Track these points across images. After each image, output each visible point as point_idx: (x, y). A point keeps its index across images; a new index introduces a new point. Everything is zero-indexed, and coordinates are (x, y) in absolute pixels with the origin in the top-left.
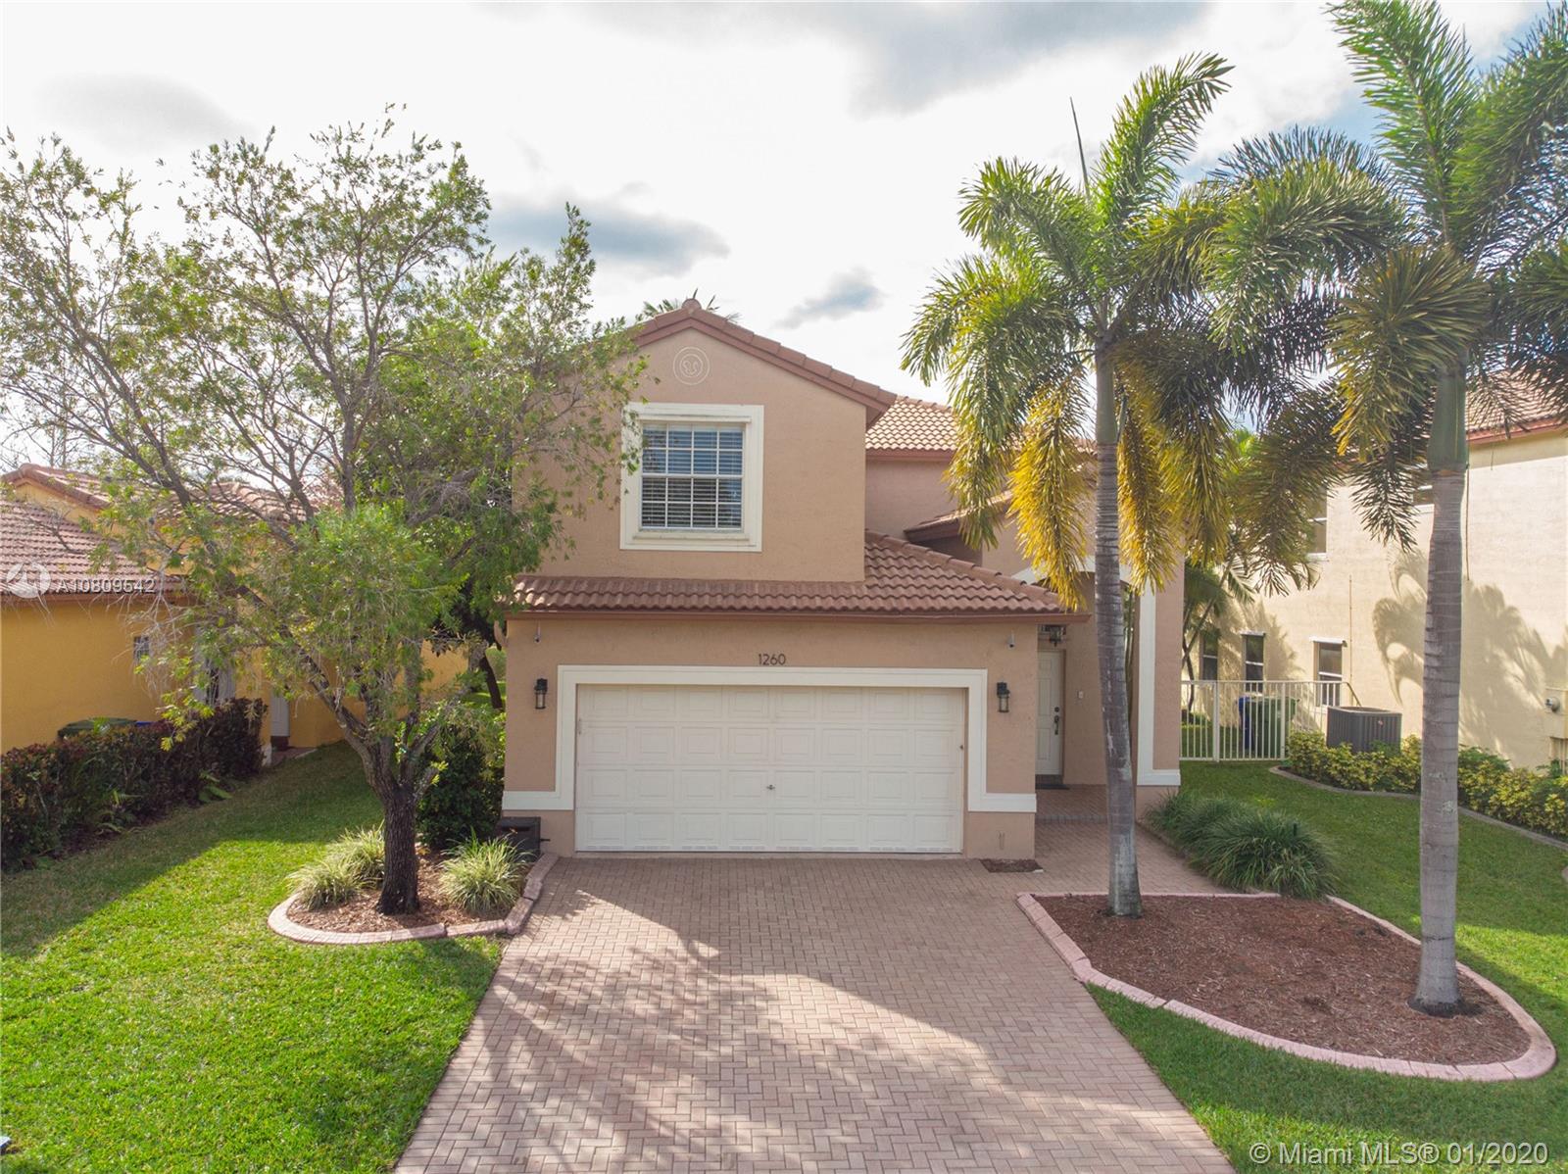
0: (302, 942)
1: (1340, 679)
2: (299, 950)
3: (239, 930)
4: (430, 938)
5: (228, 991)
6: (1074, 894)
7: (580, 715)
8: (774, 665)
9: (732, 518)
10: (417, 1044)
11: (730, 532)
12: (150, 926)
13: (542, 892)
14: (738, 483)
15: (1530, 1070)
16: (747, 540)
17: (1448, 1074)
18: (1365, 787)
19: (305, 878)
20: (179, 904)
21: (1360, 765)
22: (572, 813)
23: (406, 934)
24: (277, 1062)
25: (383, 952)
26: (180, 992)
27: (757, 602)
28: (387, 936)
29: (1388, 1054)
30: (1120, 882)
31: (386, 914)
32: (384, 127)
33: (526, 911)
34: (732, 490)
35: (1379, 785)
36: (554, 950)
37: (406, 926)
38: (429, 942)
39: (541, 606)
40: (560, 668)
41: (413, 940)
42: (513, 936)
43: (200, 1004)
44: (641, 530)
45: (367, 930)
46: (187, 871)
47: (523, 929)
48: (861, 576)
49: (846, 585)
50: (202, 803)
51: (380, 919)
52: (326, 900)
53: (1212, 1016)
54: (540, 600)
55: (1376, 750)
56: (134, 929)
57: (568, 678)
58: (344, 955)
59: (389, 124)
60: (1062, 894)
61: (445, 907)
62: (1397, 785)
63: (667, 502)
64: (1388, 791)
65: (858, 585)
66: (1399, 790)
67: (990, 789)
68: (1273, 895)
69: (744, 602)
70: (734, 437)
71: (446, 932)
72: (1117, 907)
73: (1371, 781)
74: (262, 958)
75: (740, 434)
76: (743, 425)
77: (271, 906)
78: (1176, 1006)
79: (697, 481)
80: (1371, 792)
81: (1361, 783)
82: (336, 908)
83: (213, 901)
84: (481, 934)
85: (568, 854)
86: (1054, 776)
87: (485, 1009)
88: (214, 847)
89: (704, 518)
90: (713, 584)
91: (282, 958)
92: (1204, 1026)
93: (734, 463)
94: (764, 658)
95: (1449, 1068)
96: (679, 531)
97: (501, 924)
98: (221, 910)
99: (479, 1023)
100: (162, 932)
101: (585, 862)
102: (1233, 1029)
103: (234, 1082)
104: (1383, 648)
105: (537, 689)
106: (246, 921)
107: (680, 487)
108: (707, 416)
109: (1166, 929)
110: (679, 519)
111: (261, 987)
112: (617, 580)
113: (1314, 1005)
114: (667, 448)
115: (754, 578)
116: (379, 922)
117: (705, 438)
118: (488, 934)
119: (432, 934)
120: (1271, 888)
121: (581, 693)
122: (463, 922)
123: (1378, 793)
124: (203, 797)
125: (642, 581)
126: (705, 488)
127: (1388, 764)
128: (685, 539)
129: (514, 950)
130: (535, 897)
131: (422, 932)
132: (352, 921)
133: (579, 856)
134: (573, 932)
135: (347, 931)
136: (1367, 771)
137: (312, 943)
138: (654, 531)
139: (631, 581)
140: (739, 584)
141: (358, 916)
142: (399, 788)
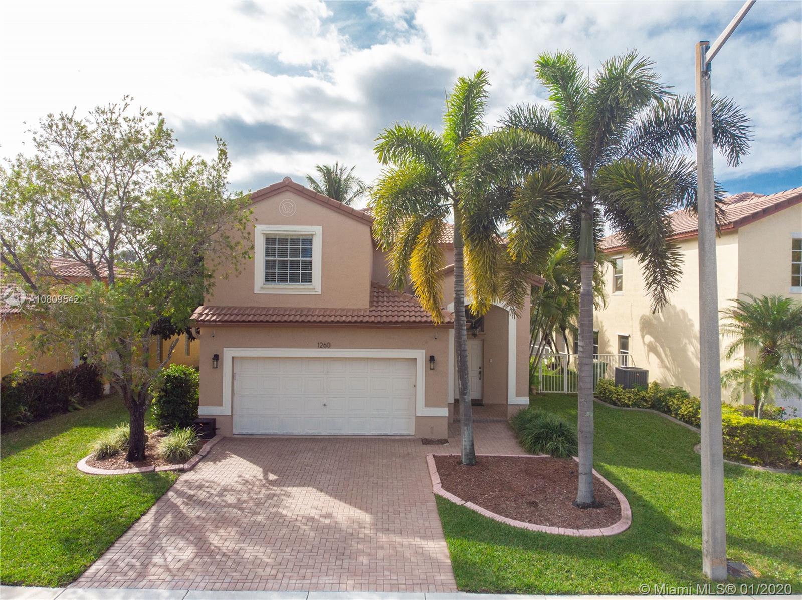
0: (88, 474)
1: (627, 353)
2: (86, 477)
3: (64, 469)
4: (147, 472)
5: (47, 495)
6: (453, 454)
7: (235, 371)
8: (325, 347)
9: (307, 278)
10: (121, 517)
11: (306, 286)
12: (24, 466)
13: (208, 453)
14: (311, 262)
15: (612, 532)
16: (314, 289)
17: (574, 533)
18: (628, 406)
19: (97, 446)
20: (40, 457)
21: (627, 395)
22: (231, 417)
23: (135, 470)
24: (56, 524)
25: (122, 479)
26: (26, 495)
27: (315, 318)
28: (127, 471)
29: (552, 525)
30: (465, 449)
31: (129, 462)
32: (124, 107)
33: (197, 460)
34: (308, 265)
35: (634, 405)
36: (203, 477)
37: (137, 467)
38: (145, 474)
39: (214, 321)
40: (225, 349)
41: (138, 473)
42: (186, 472)
43: (32, 500)
44: (264, 284)
45: (118, 468)
46: (50, 442)
47: (193, 468)
48: (368, 306)
49: (359, 310)
50: (69, 411)
51: (126, 464)
52: (105, 455)
53: (482, 509)
54: (214, 318)
55: (634, 388)
56: (17, 468)
57: (228, 354)
58: (104, 479)
59: (126, 105)
60: (447, 455)
61: (158, 459)
62: (642, 405)
63: (277, 271)
64: (639, 407)
65: (365, 310)
66: (644, 407)
67: (426, 405)
68: (547, 456)
69: (309, 318)
70: (308, 241)
71: (155, 470)
72: (463, 460)
73: (630, 403)
74: (68, 480)
75: (312, 240)
76: (312, 235)
77: (81, 458)
78: (470, 505)
79: (291, 262)
80: (631, 408)
81: (626, 404)
82: (108, 459)
83: (57, 456)
84: (171, 470)
85: (228, 435)
86: (478, 400)
87: (160, 503)
88: (66, 431)
89: (295, 279)
90: (297, 310)
91: (77, 481)
92: (476, 513)
93: (308, 252)
94: (320, 344)
95: (575, 531)
96: (283, 285)
97: (181, 466)
98: (59, 460)
99: (154, 509)
100: (29, 469)
101: (236, 439)
102: (488, 514)
103: (35, 532)
104: (643, 337)
105: (213, 359)
106: (68, 465)
107: (283, 264)
108: (295, 231)
109: (483, 471)
110: (283, 279)
111: (62, 493)
112: (252, 308)
113: (534, 504)
114: (277, 246)
115: (317, 307)
116: (125, 465)
117: (294, 241)
118: (174, 471)
119: (148, 470)
120: (547, 453)
121: (235, 361)
122: (164, 465)
123: (633, 409)
124: (70, 408)
125: (264, 308)
126: (295, 265)
127: (639, 395)
128: (285, 289)
129: (185, 477)
130: (203, 455)
131: (144, 469)
132: (113, 464)
133: (235, 436)
134: (215, 470)
135: (110, 469)
136: (629, 398)
137: (93, 474)
138: (271, 285)
139: (258, 308)
140: (309, 309)
141: (116, 462)
142: (137, 404)
